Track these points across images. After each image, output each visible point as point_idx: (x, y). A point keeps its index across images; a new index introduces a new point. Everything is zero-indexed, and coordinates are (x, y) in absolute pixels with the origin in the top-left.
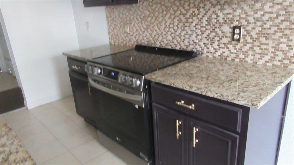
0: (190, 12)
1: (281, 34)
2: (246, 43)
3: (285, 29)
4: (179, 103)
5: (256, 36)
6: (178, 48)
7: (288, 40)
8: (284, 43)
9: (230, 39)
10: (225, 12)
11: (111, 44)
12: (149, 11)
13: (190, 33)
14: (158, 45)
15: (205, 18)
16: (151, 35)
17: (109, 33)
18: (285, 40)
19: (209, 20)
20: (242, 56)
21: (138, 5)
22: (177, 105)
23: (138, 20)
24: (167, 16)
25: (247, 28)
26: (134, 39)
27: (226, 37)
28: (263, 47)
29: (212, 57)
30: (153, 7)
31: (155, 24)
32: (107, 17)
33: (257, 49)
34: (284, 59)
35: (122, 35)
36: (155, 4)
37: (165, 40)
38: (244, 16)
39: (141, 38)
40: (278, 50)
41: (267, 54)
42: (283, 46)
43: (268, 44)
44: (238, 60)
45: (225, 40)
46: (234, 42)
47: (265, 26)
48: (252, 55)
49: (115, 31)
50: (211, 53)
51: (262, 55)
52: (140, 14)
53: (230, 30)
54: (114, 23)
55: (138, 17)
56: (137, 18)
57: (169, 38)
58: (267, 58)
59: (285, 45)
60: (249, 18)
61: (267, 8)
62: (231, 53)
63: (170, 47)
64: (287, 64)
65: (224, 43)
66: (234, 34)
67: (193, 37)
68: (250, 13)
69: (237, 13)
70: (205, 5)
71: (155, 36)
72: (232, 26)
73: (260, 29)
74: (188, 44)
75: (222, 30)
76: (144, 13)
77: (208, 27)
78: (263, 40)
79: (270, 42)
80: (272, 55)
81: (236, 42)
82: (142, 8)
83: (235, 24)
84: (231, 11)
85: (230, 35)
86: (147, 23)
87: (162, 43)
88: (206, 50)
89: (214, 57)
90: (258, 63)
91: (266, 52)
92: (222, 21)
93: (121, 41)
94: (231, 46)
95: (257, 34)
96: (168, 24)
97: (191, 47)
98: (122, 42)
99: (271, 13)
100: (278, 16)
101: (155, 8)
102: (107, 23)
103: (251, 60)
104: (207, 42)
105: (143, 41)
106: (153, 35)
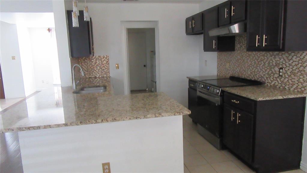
0: (260, 58)
1: (300, 74)
2: (285, 78)
3: (302, 71)
4: (233, 101)
5: (290, 74)
6: (253, 79)
7: (303, 77)
9: (278, 75)
10: (276, 59)
11: (217, 74)
12: (240, 56)
13: (260, 70)
14: (243, 77)
15: (267, 63)
16: (240, 70)
17: (218, 68)
18: (302, 77)
19: (269, 63)
20: (284, 85)
21: (235, 52)
22: (232, 101)
23: (234, 61)
24: (249, 60)
25: (286, 69)
26: (231, 72)
27: (277, 74)
28: (293, 80)
29: (269, 85)
30: (242, 54)
31: (243, 64)
32: (218, 58)
33: (290, 81)
34: (302, 87)
35: (224, 70)
36: (244, 52)
37: (247, 74)
38: (284, 62)
39: (235, 72)
40: (299, 82)
41: (295, 85)
43: (294, 79)
44: (282, 88)
45: (276, 76)
46: (280, 77)
47: (293, 69)
48: (288, 85)
49: (221, 67)
50: (269, 83)
51: (293, 85)
52: (235, 57)
53: (278, 70)
54: (221, 62)
55: (234, 59)
56: (234, 60)
59: (302, 80)
60: (286, 64)
61: (294, 59)
62: (279, 83)
63: (249, 79)
64: (303, 90)
65: (275, 78)
66: (280, 72)
67: (261, 73)
68: (287, 61)
69: (281, 61)
70: (267, 55)
71: (242, 71)
72: (279, 67)
73: (291, 70)
74: (258, 77)
75: (274, 70)
76: (237, 57)
77: (268, 68)
78: (292, 76)
79: (296, 77)
80: (297, 85)
81: (281, 77)
82: (237, 54)
83: (281, 66)
84: (279, 59)
85: (278, 73)
86: (238, 63)
87: (245, 76)
88: (267, 81)
89: (271, 86)
90: (291, 90)
91: (294, 83)
92: (275, 64)
93: (224, 73)
94: (279, 79)
95: (290, 73)
96: (249, 64)
97: (260, 79)
98: (224, 75)
99: (296, 61)
100: (299, 63)
101: (243, 54)
102: (217, 62)
103: (288, 88)
104: (267, 76)
105: (235, 74)
106: (241, 71)
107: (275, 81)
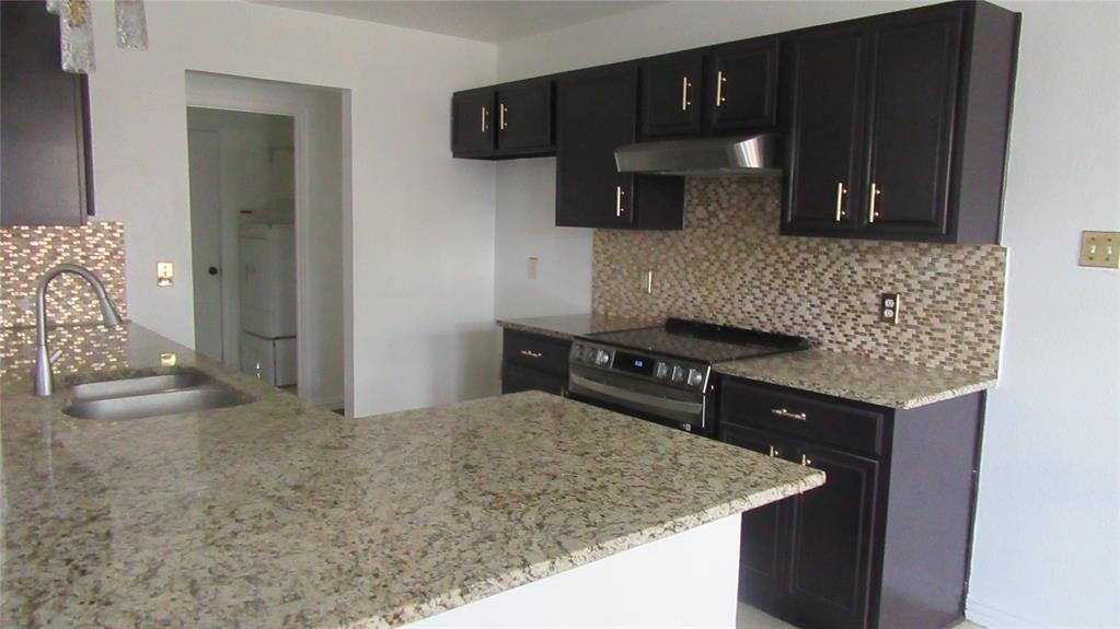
0: (799, 259)
1: (965, 314)
2: (905, 326)
3: (972, 305)
4: (779, 412)
5: (924, 315)
6: (767, 330)
7: (977, 325)
8: (971, 330)
9: (876, 318)
10: (868, 266)
11: (594, 312)
12: (707, 249)
13: (796, 300)
14: (721, 321)
15: (829, 275)
16: (705, 299)
17: (595, 287)
18: (973, 325)
19: (836, 278)
20: (898, 352)
21: (681, 233)
22: (778, 415)
23: (678, 265)
24: (748, 264)
25: (908, 299)
26: (662, 305)
27: (869, 313)
28: (936, 335)
29: (839, 351)
30: (718, 242)
31: (719, 276)
32: (596, 252)
33: (925, 338)
34: (973, 358)
35: (630, 294)
36: (723, 235)
37: (738, 312)
38: (901, 276)
39: (680, 303)
40: (961, 343)
41: (943, 350)
42: (969, 335)
43: (944, 331)
44: (892, 359)
45: (867, 319)
46: (884, 324)
47: (938, 298)
48: (917, 350)
49: (613, 284)
50: (838, 343)
51: (936, 350)
52: (683, 251)
53: (877, 301)
54: (613, 266)
55: (678, 258)
56: (675, 261)
57: (749, 307)
58: (943, 356)
59: (973, 334)
60: (910, 281)
61: (940, 267)
62: (878, 344)
63: (749, 328)
64: (977, 368)
65: (864, 325)
66: (883, 307)
67: (802, 310)
68: (913, 272)
69: (888, 271)
70: (830, 249)
71: (716, 301)
72: (881, 292)
73: (930, 302)
74: (790, 323)
75: (861, 300)
76: (693, 252)
77: (835, 292)
78: (935, 321)
79: (948, 327)
80: (953, 351)
81: (887, 325)
82: (691, 241)
83: (887, 289)
84: (880, 266)
85: (876, 309)
86: (697, 274)
87: (730, 318)
88: (827, 337)
89: (844, 352)
90: (928, 365)
91: (941, 344)
92: (861, 282)
93: (625, 307)
94: (879, 330)
95: (925, 310)
96: (747, 279)
97: (797, 328)
98: (627, 312)
99: (948, 275)
100: (959, 281)
101: (723, 243)
102: (594, 265)
103: (916, 359)
104: (830, 321)
105: (683, 311)
106: (710, 301)
107: (860, 339)
